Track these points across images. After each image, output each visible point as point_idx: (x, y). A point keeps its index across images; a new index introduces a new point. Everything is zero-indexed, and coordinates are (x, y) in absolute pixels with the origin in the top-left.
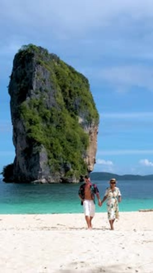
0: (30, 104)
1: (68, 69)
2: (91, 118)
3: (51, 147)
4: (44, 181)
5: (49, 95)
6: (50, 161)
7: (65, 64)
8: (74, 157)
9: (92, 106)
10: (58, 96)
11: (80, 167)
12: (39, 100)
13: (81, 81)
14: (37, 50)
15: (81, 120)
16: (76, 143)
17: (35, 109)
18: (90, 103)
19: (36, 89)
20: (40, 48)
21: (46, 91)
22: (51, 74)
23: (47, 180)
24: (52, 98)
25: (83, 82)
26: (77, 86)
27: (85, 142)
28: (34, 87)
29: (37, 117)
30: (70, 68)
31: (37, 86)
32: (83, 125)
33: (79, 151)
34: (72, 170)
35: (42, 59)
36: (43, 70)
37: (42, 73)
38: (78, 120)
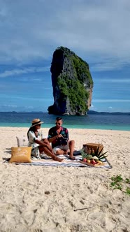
0: (61, 77)
1: (79, 59)
2: (90, 84)
3: (71, 98)
4: (68, 114)
5: (70, 72)
6: (71, 105)
7: (78, 56)
8: (82, 103)
9: (90, 78)
10: (74, 73)
11: (85, 107)
12: (66, 75)
13: (85, 65)
14: (65, 49)
15: (85, 85)
16: (83, 96)
17: (64, 79)
18: (89, 76)
19: (65, 70)
20: (66, 49)
21: (69, 70)
22: (71, 62)
23: (70, 113)
24: (72, 74)
25: (86, 65)
26: (83, 68)
27: (87, 95)
28: (64, 68)
29: (65, 84)
30: (80, 59)
31: (65, 68)
32: (86, 87)
33: (84, 100)
34: (81, 109)
35: (67, 54)
36: (68, 60)
37: (67, 61)
38: (83, 85)
